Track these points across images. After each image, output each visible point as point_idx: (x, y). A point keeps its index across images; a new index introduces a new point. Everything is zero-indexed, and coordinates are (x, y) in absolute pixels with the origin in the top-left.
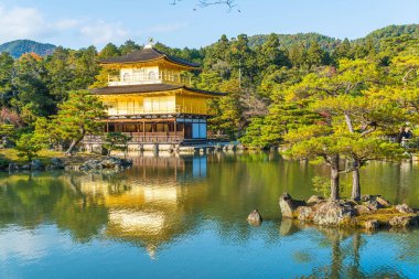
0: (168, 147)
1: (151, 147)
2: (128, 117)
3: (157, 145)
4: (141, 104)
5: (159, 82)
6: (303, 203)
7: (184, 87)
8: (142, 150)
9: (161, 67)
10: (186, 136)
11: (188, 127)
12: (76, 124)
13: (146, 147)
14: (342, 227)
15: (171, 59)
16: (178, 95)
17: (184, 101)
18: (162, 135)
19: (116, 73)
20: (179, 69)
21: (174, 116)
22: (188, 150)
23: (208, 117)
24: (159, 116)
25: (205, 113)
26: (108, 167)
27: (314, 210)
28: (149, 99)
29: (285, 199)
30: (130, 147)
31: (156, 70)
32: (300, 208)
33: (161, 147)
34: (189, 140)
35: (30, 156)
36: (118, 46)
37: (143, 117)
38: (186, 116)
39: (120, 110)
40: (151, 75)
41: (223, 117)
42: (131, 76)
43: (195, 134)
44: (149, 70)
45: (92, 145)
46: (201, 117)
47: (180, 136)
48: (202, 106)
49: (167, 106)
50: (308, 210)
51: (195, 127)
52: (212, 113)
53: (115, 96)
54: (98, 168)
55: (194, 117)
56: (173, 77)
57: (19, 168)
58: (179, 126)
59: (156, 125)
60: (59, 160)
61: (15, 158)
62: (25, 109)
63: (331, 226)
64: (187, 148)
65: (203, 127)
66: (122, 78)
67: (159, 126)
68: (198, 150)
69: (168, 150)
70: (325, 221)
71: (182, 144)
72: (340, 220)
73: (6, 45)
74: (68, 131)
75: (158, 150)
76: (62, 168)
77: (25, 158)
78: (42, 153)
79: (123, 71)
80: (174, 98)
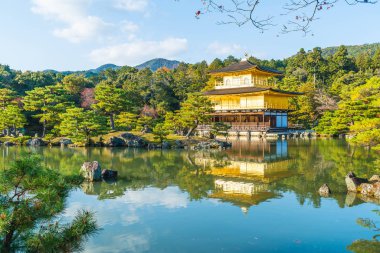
0: (257, 133)
1: (245, 133)
2: (229, 111)
3: (250, 132)
4: (238, 102)
5: (252, 85)
6: (365, 181)
7: (271, 89)
8: (239, 136)
9: (254, 74)
10: (272, 125)
11: (273, 119)
12: (192, 116)
13: (241, 133)
15: (260, 68)
16: (266, 95)
17: (270, 99)
18: (253, 125)
19: (221, 80)
20: (267, 76)
21: (263, 110)
24: (251, 111)
25: (286, 108)
26: (214, 147)
27: (375, 186)
28: (245, 98)
29: (350, 177)
30: (230, 133)
31: (249, 76)
32: (363, 185)
33: (252, 133)
34: (274, 128)
35: (162, 139)
36: (222, 60)
37: (240, 111)
38: (272, 111)
39: (223, 106)
40: (246, 80)
41: (301, 111)
42: (232, 82)
43: (279, 124)
44: (244, 77)
45: (203, 132)
46: (283, 111)
47: (267, 125)
48: (284, 103)
49: (257, 103)
50: (369, 187)
51: (279, 119)
52: (292, 108)
53: (219, 97)
54: (207, 148)
55: (278, 111)
56: (262, 82)
57: (154, 147)
58: (268, 118)
59: (249, 117)
60: (181, 142)
61: (152, 140)
62: (158, 106)
64: (272, 134)
65: (285, 119)
66: (225, 83)
67: (252, 118)
68: (280, 136)
69: (258, 136)
71: (268, 132)
73: (148, 63)
74: (187, 121)
75: (250, 136)
76: (182, 148)
77: (159, 140)
78: (170, 137)
79: (225, 78)
80: (263, 97)
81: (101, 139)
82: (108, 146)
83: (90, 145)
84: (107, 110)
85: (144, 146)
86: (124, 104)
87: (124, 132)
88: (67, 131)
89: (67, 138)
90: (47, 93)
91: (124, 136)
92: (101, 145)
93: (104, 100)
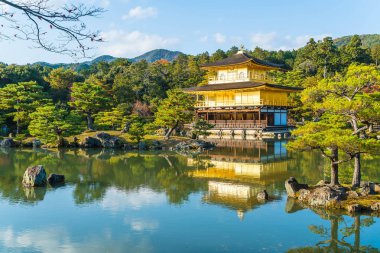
0: (253, 132)
1: (240, 132)
2: (223, 108)
3: (245, 130)
4: (233, 98)
5: (247, 80)
7: (267, 84)
8: (233, 134)
9: (250, 68)
10: (269, 123)
11: (271, 116)
13: (236, 132)
14: (328, 208)
15: (261, 61)
16: (261, 90)
17: (267, 95)
18: (250, 122)
19: (216, 74)
20: (265, 69)
21: (259, 107)
22: (269, 135)
23: (288, 108)
24: (247, 108)
25: (286, 105)
26: (195, 148)
28: (239, 94)
29: (289, 182)
30: (225, 131)
31: (245, 71)
32: (301, 191)
33: (248, 132)
34: (271, 126)
35: (139, 139)
36: (225, 51)
37: (234, 108)
38: (269, 107)
39: (213, 103)
40: (242, 75)
41: (304, 108)
42: (226, 76)
43: (277, 122)
44: (240, 71)
46: (282, 108)
47: (264, 123)
48: (283, 99)
49: (253, 99)
50: (306, 192)
51: (277, 116)
53: (213, 92)
54: (186, 149)
55: (276, 108)
56: (260, 76)
57: (130, 148)
58: (264, 116)
59: (245, 115)
60: (158, 142)
61: (130, 141)
62: (152, 102)
63: (320, 207)
64: (268, 133)
65: (284, 116)
66: (219, 77)
67: (248, 115)
68: (276, 134)
69: (253, 134)
70: (316, 202)
71: (265, 130)
72: (328, 203)
74: (166, 121)
75: (245, 135)
76: (160, 148)
77: (136, 140)
78: (147, 137)
79: (220, 73)
80: (259, 93)
81: (76, 139)
82: (83, 147)
83: (63, 145)
84: (84, 108)
85: (120, 147)
86: (101, 101)
87: (100, 132)
88: (37, 131)
89: (37, 138)
90: (20, 90)
91: (100, 136)
92: (75, 146)
93: (80, 97)
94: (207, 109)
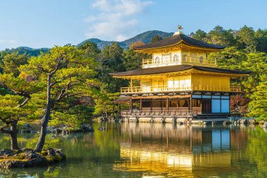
2: (156, 94)
3: (175, 118)
4: (164, 83)
7: (194, 67)
8: (164, 123)
9: (184, 50)
11: (207, 103)
13: (167, 120)
15: (192, 43)
16: (193, 74)
21: (189, 93)
23: (230, 94)
24: (178, 93)
28: (172, 78)
30: (156, 119)
31: (179, 54)
37: (167, 94)
40: (173, 58)
42: (161, 59)
43: (215, 110)
44: (173, 54)
49: (183, 84)
51: (215, 103)
64: (197, 121)
66: (154, 60)
71: (195, 118)
75: (176, 123)
79: (155, 56)
80: (190, 77)
94: (141, 95)
